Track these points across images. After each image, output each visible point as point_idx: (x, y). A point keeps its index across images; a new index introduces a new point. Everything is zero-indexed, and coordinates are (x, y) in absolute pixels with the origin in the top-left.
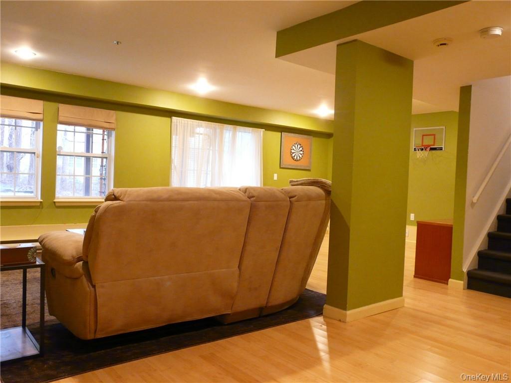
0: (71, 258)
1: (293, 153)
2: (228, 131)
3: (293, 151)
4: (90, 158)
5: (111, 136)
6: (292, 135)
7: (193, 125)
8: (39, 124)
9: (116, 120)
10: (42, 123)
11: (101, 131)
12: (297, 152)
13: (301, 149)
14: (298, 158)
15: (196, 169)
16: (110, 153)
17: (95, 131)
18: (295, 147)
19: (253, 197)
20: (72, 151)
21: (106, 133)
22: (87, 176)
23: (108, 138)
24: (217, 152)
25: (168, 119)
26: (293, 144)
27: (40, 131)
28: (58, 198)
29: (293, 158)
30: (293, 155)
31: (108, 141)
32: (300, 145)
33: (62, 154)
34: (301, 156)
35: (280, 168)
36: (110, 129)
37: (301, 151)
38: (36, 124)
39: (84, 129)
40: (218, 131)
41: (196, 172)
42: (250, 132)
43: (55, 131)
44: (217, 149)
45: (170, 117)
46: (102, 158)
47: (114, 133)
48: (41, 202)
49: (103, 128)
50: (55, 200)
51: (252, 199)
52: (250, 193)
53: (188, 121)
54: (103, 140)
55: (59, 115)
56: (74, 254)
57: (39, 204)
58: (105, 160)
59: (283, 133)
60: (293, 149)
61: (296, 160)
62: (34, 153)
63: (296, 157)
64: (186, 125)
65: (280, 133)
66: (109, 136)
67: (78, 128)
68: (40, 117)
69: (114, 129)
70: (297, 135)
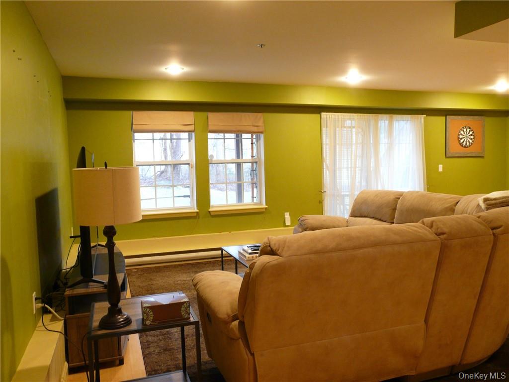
0: (226, 316)
1: (461, 139)
2: (383, 121)
3: (461, 137)
4: (240, 164)
5: (260, 139)
6: (460, 117)
7: (344, 119)
8: (192, 135)
9: (264, 122)
10: (193, 134)
11: (249, 136)
12: (466, 136)
13: (471, 133)
14: (468, 144)
15: (349, 166)
16: (259, 157)
17: (244, 136)
18: (463, 131)
19: (443, 234)
20: (223, 159)
21: (254, 137)
22: (240, 182)
23: (257, 141)
24: (371, 145)
25: (317, 116)
26: (461, 128)
27: (193, 141)
28: (213, 207)
29: (461, 144)
30: (462, 141)
31: (257, 144)
32: (470, 128)
33: (213, 162)
34: (471, 141)
35: (446, 157)
36: (259, 132)
37: (471, 135)
38: (189, 135)
39: (233, 135)
40: (372, 122)
41: (349, 169)
42: (409, 119)
43: (206, 140)
44: (372, 142)
45: (320, 113)
46: (252, 163)
47: (262, 136)
48: (197, 212)
49: (252, 133)
50: (211, 210)
51: (442, 237)
52: (438, 229)
53: (338, 116)
54: (252, 143)
55: (209, 124)
56: (229, 311)
57: (195, 214)
58: (255, 164)
59: (447, 117)
60: (461, 134)
61: (465, 147)
62: (189, 164)
63: (464, 144)
64: (337, 119)
65: (445, 117)
66: (258, 139)
67: (227, 135)
68: (192, 128)
69: (262, 132)
70: (465, 117)
